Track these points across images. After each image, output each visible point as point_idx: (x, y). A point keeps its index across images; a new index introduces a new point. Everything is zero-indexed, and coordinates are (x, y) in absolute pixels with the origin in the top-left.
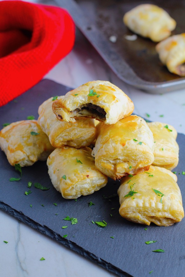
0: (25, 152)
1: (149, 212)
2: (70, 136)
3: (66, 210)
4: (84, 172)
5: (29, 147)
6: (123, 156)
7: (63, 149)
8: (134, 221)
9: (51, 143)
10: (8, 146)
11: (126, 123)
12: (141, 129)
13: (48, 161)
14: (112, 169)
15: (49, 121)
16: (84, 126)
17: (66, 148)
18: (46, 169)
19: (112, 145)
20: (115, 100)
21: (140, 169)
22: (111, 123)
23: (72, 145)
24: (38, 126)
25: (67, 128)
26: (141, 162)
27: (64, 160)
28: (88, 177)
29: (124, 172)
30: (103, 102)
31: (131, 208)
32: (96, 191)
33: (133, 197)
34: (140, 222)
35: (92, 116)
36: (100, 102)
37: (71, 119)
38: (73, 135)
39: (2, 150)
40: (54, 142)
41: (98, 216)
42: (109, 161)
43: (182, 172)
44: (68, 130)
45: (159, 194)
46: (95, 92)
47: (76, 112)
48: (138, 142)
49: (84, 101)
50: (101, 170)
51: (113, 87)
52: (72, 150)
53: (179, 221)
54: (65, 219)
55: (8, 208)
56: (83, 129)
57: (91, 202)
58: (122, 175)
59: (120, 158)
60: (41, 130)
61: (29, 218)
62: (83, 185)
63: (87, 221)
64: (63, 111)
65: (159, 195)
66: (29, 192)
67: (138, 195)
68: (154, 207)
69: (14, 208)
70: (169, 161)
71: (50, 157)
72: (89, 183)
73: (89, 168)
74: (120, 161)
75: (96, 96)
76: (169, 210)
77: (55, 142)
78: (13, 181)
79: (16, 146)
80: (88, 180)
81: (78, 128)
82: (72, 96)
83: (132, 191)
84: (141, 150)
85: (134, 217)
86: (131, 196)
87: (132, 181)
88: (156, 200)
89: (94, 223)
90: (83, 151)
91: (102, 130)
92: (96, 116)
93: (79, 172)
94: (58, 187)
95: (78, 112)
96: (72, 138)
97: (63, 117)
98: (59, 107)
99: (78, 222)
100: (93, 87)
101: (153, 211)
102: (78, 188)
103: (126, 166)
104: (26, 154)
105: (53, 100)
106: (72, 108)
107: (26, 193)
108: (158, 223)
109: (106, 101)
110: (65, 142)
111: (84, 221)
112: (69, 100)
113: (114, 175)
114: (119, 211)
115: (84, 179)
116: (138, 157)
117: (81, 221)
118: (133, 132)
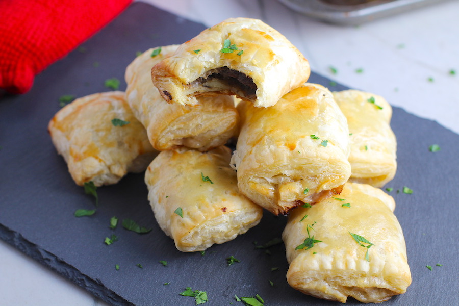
0: (103, 159)
1: (345, 278)
2: (188, 130)
3: (184, 275)
4: (216, 200)
5: (110, 150)
6: (292, 168)
7: (175, 153)
8: (317, 295)
9: (152, 143)
10: (70, 148)
11: (295, 101)
12: (324, 113)
13: (148, 176)
14: (271, 194)
15: (146, 100)
16: (214, 109)
17: (180, 151)
18: (145, 191)
19: (269, 148)
20: (273, 61)
21: (325, 193)
22: (266, 106)
23: (193, 146)
24: (126, 105)
25: (182, 115)
26: (326, 180)
27: (177, 176)
28: (224, 211)
29: (294, 199)
30: (251, 65)
31: (310, 272)
32: (240, 234)
33: (313, 249)
34: (327, 298)
35: (230, 91)
36: (245, 66)
37: (189, 99)
38: (194, 126)
39: (59, 153)
40: (156, 142)
41: (247, 284)
42: (266, 180)
43: (404, 188)
44: (184, 118)
45: (363, 243)
46: (234, 45)
47: (197, 83)
48: (319, 141)
49: (213, 62)
50: (249, 195)
51: (267, 33)
52: (192, 154)
53: (402, 293)
54: (183, 294)
55: (74, 273)
56: (213, 116)
57: (232, 257)
58: (290, 206)
59: (286, 172)
60: (132, 113)
61: (114, 293)
62: (216, 227)
63: (226, 296)
64: (173, 84)
65: (363, 246)
66: (113, 239)
67: (322, 245)
68: (354, 269)
69: (85, 274)
70: (378, 170)
71: (150, 169)
72: (227, 222)
73: (226, 193)
74: (286, 178)
75: (237, 52)
76: (382, 274)
77: (160, 141)
78: (82, 216)
79: (85, 149)
80: (225, 217)
81: (203, 113)
82: (189, 54)
83: (311, 237)
84: (327, 156)
85: (316, 289)
86: (309, 248)
87: (309, 217)
88: (357, 255)
89: (238, 300)
90: (215, 156)
91: (249, 116)
92: (237, 92)
93: (207, 200)
94: (168, 230)
95: (202, 83)
96: (192, 132)
97: (172, 96)
98: (165, 76)
99: (208, 298)
100: (230, 34)
101: (351, 277)
102: (206, 233)
103: (297, 188)
104: (105, 163)
105: (153, 56)
106: (189, 77)
107: (108, 241)
108: (362, 298)
109: (255, 62)
110: (178, 140)
111: (220, 296)
112: (184, 63)
113: (275, 207)
114: (287, 277)
115: (218, 215)
116: (320, 171)
117: (215, 297)
118: (309, 121)
